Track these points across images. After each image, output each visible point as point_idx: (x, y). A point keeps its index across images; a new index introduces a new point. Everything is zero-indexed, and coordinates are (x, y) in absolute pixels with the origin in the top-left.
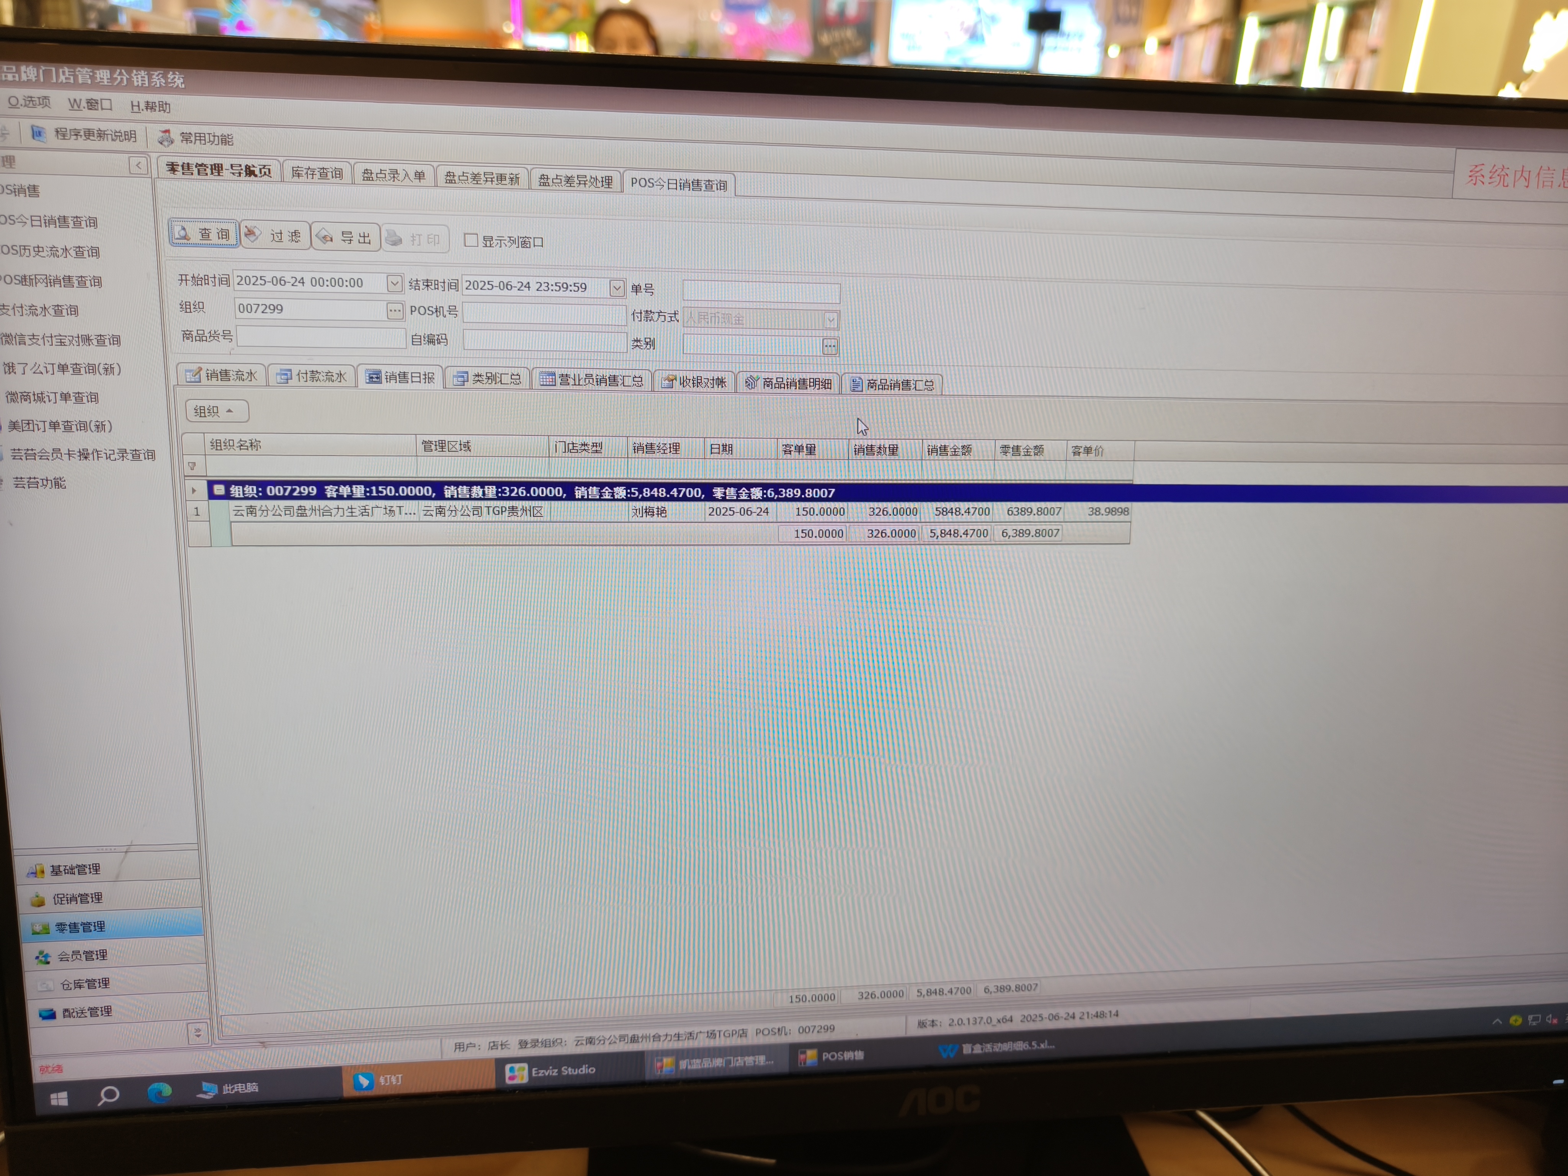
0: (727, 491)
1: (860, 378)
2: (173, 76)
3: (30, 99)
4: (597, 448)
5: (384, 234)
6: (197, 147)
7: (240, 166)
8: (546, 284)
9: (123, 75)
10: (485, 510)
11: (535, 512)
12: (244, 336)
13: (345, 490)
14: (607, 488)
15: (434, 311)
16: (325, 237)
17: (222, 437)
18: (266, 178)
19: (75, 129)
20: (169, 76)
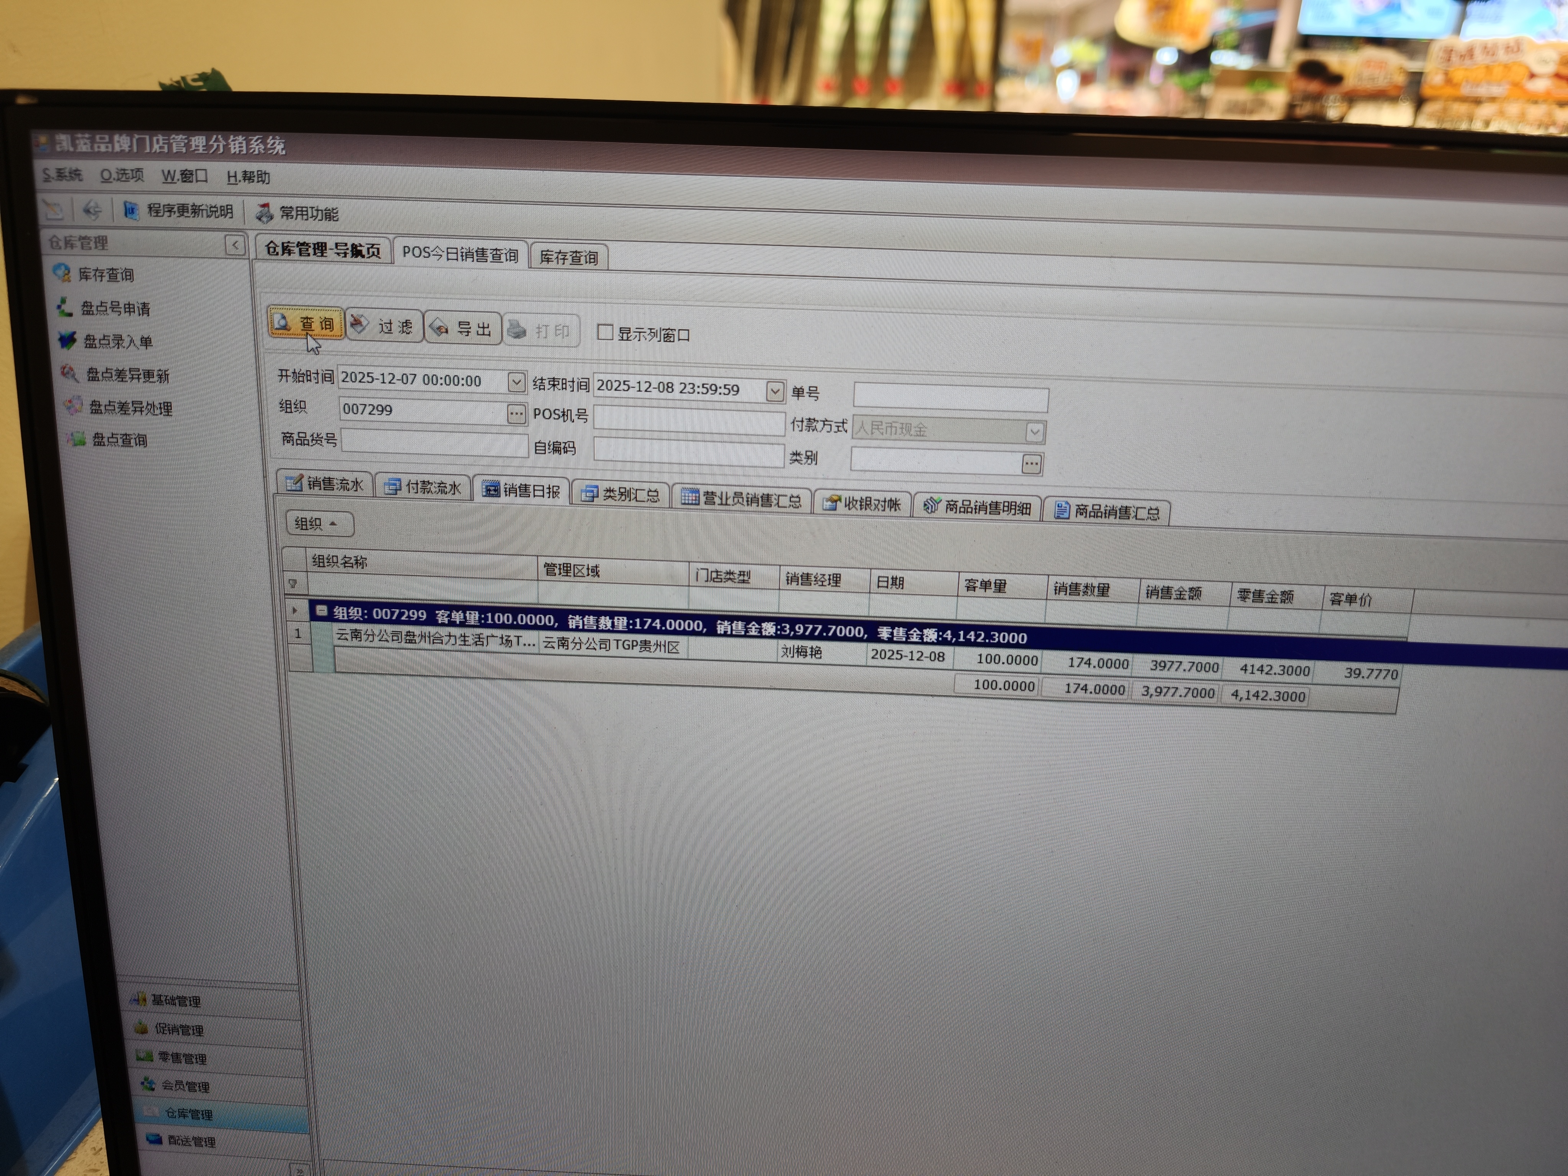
0: (895, 631)
1: (1067, 503)
2: (272, 141)
3: (122, 172)
4: (744, 578)
5: (506, 325)
6: (298, 223)
7: (346, 244)
8: (691, 386)
9: (220, 142)
10: (613, 644)
11: (671, 647)
12: (350, 440)
13: (457, 616)
14: (754, 623)
15: (561, 414)
16: (439, 328)
17: (325, 553)
18: (374, 259)
19: (169, 205)
20: (268, 141)
